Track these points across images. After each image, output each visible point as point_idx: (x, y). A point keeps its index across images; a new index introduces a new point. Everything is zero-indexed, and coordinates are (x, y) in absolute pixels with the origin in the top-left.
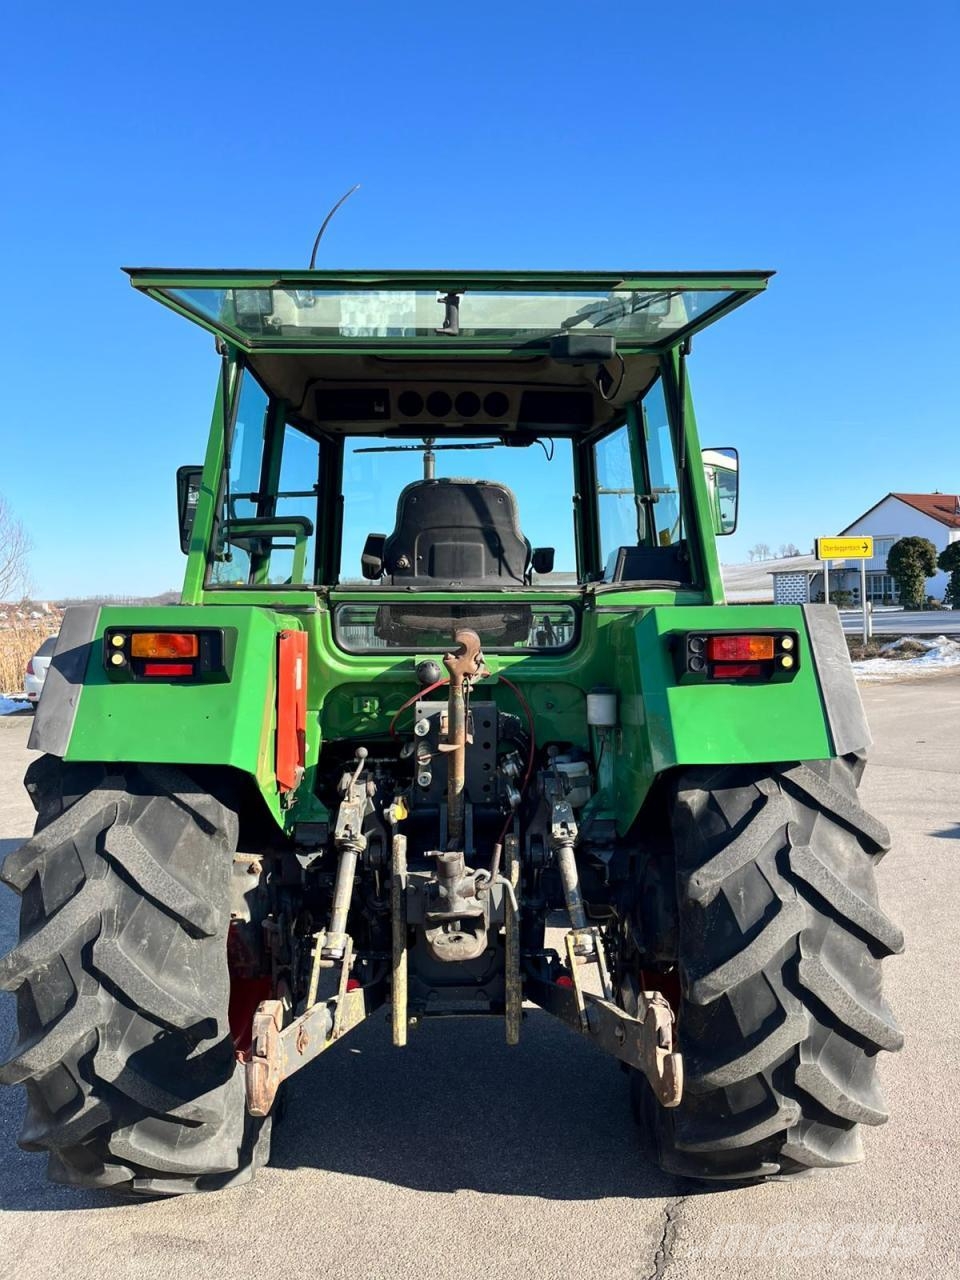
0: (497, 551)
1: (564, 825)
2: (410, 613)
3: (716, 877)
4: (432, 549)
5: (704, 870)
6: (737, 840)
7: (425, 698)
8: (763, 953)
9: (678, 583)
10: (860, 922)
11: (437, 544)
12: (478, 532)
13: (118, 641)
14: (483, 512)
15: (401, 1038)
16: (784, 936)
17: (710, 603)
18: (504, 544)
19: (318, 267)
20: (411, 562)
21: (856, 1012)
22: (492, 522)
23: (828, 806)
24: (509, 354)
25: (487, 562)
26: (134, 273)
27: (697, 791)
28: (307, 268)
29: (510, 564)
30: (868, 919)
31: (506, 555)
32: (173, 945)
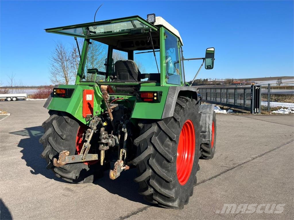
0: (131, 75)
1: (124, 129)
2: (118, 87)
3: (138, 141)
4: (120, 74)
5: (136, 139)
6: (143, 134)
7: (111, 103)
8: (143, 157)
9: (156, 81)
10: (162, 154)
11: (120, 73)
12: (127, 71)
13: (55, 90)
14: (127, 67)
15: (102, 164)
16: (147, 154)
17: (160, 86)
18: (132, 73)
19: (96, 21)
20: (117, 77)
21: (160, 172)
22: (129, 69)
23: (163, 129)
24: (128, 34)
25: (129, 77)
26: (46, 30)
27: (141, 124)
28: (94, 22)
29: (134, 77)
30: (164, 153)
31: (133, 75)
32: (59, 140)
